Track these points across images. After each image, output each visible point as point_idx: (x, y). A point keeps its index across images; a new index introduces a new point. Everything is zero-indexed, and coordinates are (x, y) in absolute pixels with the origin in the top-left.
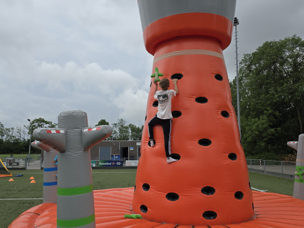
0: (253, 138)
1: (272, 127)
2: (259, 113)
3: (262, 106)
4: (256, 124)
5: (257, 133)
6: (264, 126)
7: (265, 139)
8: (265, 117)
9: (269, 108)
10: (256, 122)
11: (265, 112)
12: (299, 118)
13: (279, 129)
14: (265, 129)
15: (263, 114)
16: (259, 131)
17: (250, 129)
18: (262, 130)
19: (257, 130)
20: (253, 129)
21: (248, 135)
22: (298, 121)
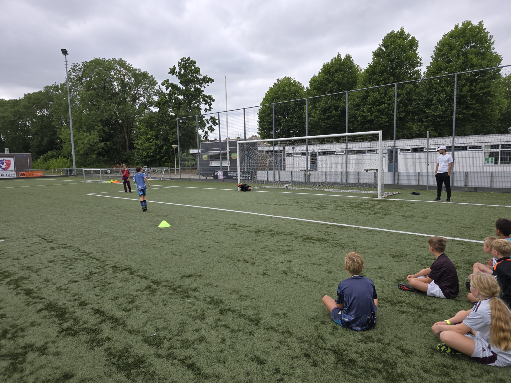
0: (85, 150)
1: (102, 141)
2: (90, 129)
3: (92, 121)
4: (88, 138)
5: (89, 146)
6: (95, 141)
7: (96, 152)
8: (96, 132)
9: (99, 124)
10: (87, 136)
11: (96, 127)
12: (125, 134)
13: (108, 143)
14: (96, 143)
15: (94, 129)
16: (91, 145)
17: (82, 143)
18: (93, 144)
19: (89, 144)
20: (85, 143)
21: (80, 148)
22: (125, 136)
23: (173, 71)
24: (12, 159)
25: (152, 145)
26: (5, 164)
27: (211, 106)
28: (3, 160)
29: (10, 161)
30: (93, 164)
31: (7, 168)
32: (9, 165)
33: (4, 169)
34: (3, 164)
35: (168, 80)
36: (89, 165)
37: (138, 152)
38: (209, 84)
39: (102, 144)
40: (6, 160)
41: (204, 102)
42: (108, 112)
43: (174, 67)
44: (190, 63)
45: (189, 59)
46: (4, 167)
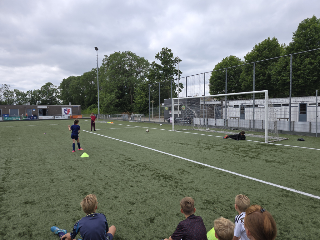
0: (108, 104)
1: (117, 99)
2: (111, 91)
3: (113, 87)
4: (109, 97)
5: (110, 101)
6: (113, 98)
7: (113, 105)
8: (114, 94)
9: (116, 89)
10: (109, 96)
11: (114, 91)
12: (131, 94)
13: (121, 99)
14: (114, 100)
15: (114, 92)
16: (111, 101)
17: (106, 100)
18: (112, 100)
19: (110, 100)
20: (108, 99)
21: (105, 102)
22: (130, 96)
23: (157, 57)
24: (71, 109)
25: (143, 101)
26: (67, 111)
27: (180, 77)
28: (66, 109)
29: (69, 109)
30: (112, 111)
31: (68, 113)
32: (69, 111)
33: (66, 114)
34: (66, 111)
35: (154, 62)
36: (109, 112)
37: (136, 105)
38: (179, 63)
39: (117, 100)
40: (68, 109)
41: (175, 74)
42: (121, 82)
43: (159, 54)
44: (168, 51)
45: (167, 48)
46: (66, 112)
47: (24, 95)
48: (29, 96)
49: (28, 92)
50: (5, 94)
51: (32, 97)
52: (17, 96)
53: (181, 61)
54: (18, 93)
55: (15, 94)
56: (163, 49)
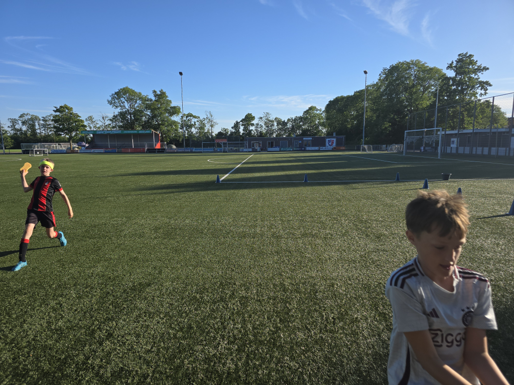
23: (450, 67)
24: (335, 140)
27: (487, 92)
28: (330, 140)
29: (333, 140)
30: (383, 142)
31: (332, 145)
32: (333, 143)
33: (330, 145)
34: (330, 142)
38: (484, 72)
39: (390, 128)
41: (480, 88)
43: (453, 62)
44: (468, 57)
45: (467, 53)
46: (330, 144)
47: (284, 124)
48: (289, 125)
49: (289, 120)
50: (266, 123)
51: (293, 126)
52: (278, 125)
53: (488, 69)
54: (280, 122)
55: (275, 124)
56: (459, 55)
